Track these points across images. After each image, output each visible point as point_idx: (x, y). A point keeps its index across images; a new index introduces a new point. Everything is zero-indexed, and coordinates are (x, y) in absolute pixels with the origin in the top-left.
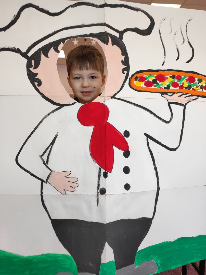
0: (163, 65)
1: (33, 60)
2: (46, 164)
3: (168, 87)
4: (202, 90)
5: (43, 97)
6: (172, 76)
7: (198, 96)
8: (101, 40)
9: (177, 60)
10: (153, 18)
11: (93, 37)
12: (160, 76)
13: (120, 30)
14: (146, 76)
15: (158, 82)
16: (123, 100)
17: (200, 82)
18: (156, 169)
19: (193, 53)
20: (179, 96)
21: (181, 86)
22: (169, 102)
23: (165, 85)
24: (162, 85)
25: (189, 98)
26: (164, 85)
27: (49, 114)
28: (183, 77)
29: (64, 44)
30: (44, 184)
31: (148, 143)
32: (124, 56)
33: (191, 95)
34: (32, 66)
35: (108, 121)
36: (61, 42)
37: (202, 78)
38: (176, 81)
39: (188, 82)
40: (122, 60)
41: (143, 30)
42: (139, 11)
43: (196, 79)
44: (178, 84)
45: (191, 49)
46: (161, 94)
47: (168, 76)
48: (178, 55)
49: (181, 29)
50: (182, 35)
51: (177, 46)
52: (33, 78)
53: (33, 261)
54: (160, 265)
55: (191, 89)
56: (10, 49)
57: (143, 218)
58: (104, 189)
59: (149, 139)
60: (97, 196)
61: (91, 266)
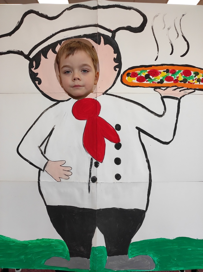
0: (155, 60)
1: (34, 61)
2: (43, 153)
3: (162, 81)
4: (200, 83)
5: (42, 94)
6: (165, 70)
7: (195, 89)
8: (94, 41)
9: (171, 54)
10: (146, 15)
11: (87, 38)
12: (153, 71)
13: (113, 30)
14: (138, 72)
15: (151, 77)
16: (115, 95)
17: (197, 75)
18: (148, 161)
19: (188, 47)
20: (173, 90)
21: (175, 80)
22: (162, 96)
23: (159, 79)
24: (154, 79)
25: (184, 92)
26: (157, 80)
28: (177, 71)
29: (60, 45)
30: (41, 172)
31: (140, 136)
32: (116, 54)
33: (187, 88)
34: (34, 67)
35: (99, 116)
36: (58, 44)
37: (198, 71)
38: (170, 75)
39: (183, 75)
40: (114, 58)
41: (135, 28)
42: (132, 10)
43: (192, 72)
44: (173, 78)
46: (154, 88)
47: (162, 71)
48: (172, 50)
49: (175, 25)
50: (176, 30)
51: (171, 41)
52: (34, 78)
53: (28, 246)
54: (157, 263)
55: (187, 82)
56: (15, 52)
57: (135, 209)
58: (95, 178)
59: (140, 132)
60: (89, 184)
61: (82, 250)
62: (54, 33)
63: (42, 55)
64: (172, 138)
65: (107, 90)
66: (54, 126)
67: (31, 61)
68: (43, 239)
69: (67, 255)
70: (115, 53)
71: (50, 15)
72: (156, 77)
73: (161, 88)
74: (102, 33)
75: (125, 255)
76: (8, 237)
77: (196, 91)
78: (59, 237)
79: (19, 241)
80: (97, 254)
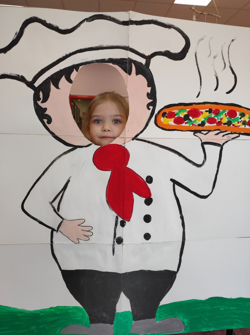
0: (197, 97)
1: (41, 91)
2: (57, 211)
3: (203, 124)
4: (245, 127)
5: (53, 136)
6: (208, 110)
7: (240, 134)
8: (122, 68)
9: (215, 90)
10: (189, 38)
11: (113, 64)
12: (193, 111)
13: (147, 55)
14: (176, 111)
15: (191, 118)
16: (147, 141)
17: (243, 117)
18: (182, 218)
19: (235, 82)
20: (215, 135)
21: (219, 122)
22: (203, 142)
23: (199, 121)
24: (195, 121)
25: (228, 137)
26: (197, 121)
27: (60, 156)
28: (221, 111)
29: (77, 71)
30: (54, 232)
31: (175, 189)
32: (150, 88)
33: (230, 132)
34: (40, 99)
35: (127, 166)
36: (74, 69)
37: (245, 111)
38: (213, 116)
39: (228, 117)
40: (148, 93)
41: (175, 53)
42: (172, 28)
43: (238, 113)
44: (215, 119)
45: (233, 76)
46: (193, 132)
47: (203, 111)
48: (216, 84)
49: (222, 51)
50: (223, 59)
51: (216, 73)
52: (41, 114)
53: (40, 315)
54: (187, 325)
55: (231, 125)
56: (12, 76)
57: (165, 270)
58: (121, 239)
59: (175, 185)
60: (113, 245)
61: (105, 316)
62: (68, 53)
63: (51, 83)
64: (211, 191)
65: (138, 135)
66: (70, 177)
67: (37, 91)
68: (57, 307)
69: (87, 322)
70: (148, 86)
71: (62, 27)
72: (197, 119)
73: (202, 132)
74: (134, 59)
76: (15, 307)
77: (240, 135)
78: (77, 304)
79: (29, 311)
80: (122, 319)
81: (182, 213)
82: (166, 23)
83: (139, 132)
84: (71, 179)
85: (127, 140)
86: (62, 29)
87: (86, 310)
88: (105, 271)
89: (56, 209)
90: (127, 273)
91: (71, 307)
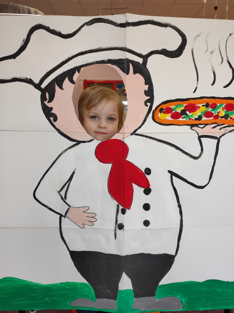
0: (194, 92)
1: (47, 92)
2: (64, 199)
3: (200, 118)
5: (59, 133)
6: (205, 104)
8: (121, 69)
9: (213, 84)
10: (186, 35)
11: (112, 64)
12: (190, 106)
13: (144, 54)
14: (173, 107)
15: (188, 112)
16: (145, 135)
18: (180, 206)
20: (212, 128)
21: (216, 115)
22: (200, 135)
23: (196, 115)
24: (192, 116)
25: (225, 129)
26: (194, 116)
28: (218, 104)
29: (79, 73)
30: (63, 218)
31: (172, 180)
32: (148, 85)
33: (228, 125)
34: (46, 99)
35: (127, 160)
36: (76, 71)
38: (210, 110)
39: (225, 110)
40: (145, 91)
41: (172, 51)
42: (168, 27)
44: (213, 113)
45: (231, 70)
46: (190, 126)
47: (200, 105)
48: (214, 79)
49: (219, 46)
50: (221, 53)
51: (213, 68)
52: (48, 113)
53: (52, 289)
54: (185, 304)
55: (228, 118)
56: (21, 79)
57: (164, 254)
58: (122, 225)
59: (173, 176)
60: (115, 230)
61: (109, 293)
62: (70, 56)
63: (56, 85)
64: (208, 182)
65: (136, 130)
66: (75, 169)
67: (43, 91)
68: (67, 282)
70: (146, 84)
71: (64, 32)
72: (193, 113)
73: (199, 126)
74: (131, 59)
75: (152, 297)
76: (31, 281)
78: (83, 281)
79: (43, 285)
80: (124, 296)
81: (179, 202)
82: (162, 22)
83: (137, 128)
84: (76, 171)
85: (126, 135)
86: (64, 34)
87: (92, 286)
88: (108, 253)
89: (64, 197)
90: (128, 255)
91: (78, 283)
